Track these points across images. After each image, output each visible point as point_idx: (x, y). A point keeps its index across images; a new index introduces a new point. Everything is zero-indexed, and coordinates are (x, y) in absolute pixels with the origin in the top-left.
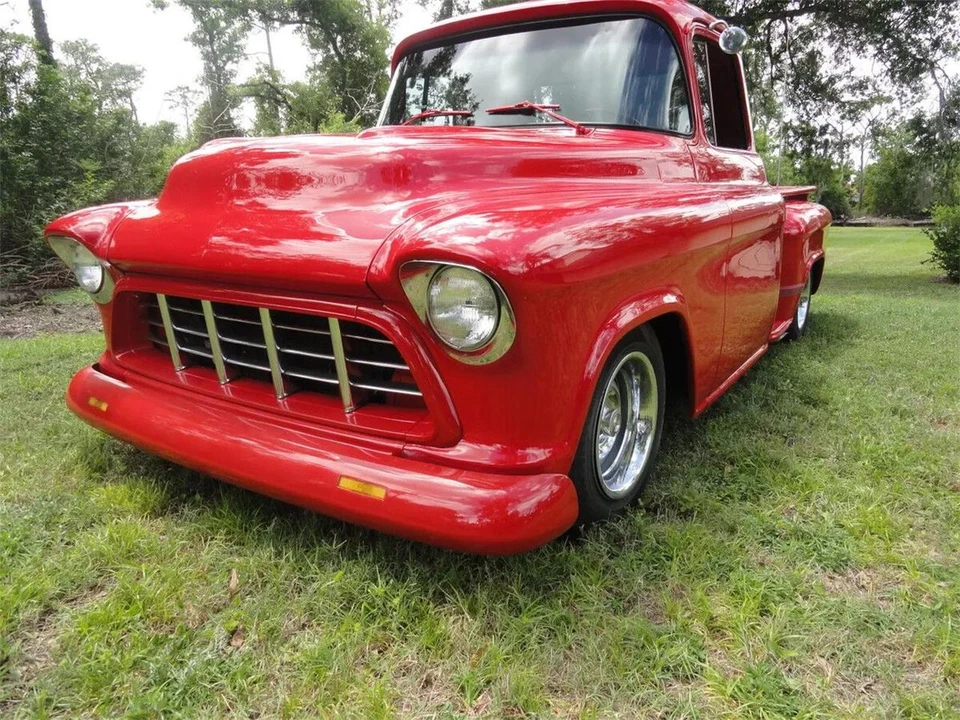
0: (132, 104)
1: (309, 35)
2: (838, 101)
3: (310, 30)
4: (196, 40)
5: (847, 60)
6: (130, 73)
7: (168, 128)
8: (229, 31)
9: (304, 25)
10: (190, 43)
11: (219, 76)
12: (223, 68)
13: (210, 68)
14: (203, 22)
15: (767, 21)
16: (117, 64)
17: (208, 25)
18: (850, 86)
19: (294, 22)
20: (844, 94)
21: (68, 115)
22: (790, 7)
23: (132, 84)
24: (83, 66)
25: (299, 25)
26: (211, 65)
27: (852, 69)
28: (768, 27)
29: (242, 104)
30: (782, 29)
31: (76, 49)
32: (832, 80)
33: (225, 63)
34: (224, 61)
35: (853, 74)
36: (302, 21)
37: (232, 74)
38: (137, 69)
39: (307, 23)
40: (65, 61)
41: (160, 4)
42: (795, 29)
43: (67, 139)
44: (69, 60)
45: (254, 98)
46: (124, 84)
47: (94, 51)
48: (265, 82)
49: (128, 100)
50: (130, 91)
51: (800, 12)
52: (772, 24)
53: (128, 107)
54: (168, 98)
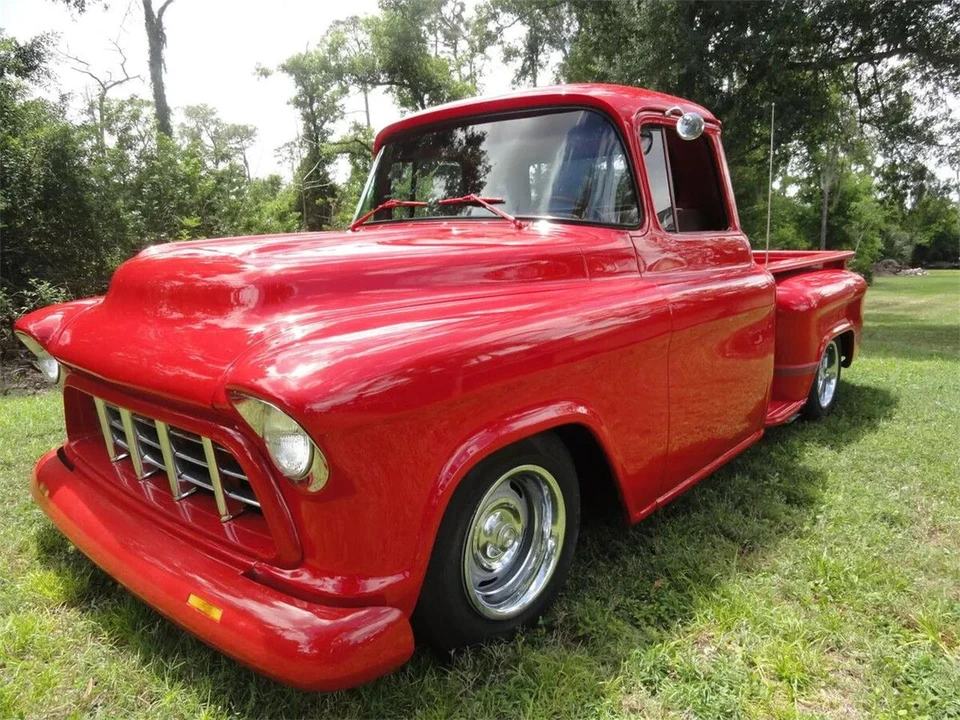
0: (245, 161)
1: (400, 95)
2: (936, 144)
3: (400, 90)
4: (298, 103)
5: (943, 101)
6: (245, 133)
7: (275, 182)
8: (328, 93)
9: (394, 86)
10: (292, 106)
11: (317, 134)
12: (321, 127)
13: (309, 128)
14: (304, 87)
15: (855, 64)
16: (233, 125)
17: (309, 89)
18: (949, 129)
19: (385, 84)
20: (942, 137)
21: (174, 177)
22: (878, 50)
23: (246, 143)
24: (203, 128)
25: (388, 86)
26: (310, 125)
27: (950, 111)
28: (855, 70)
29: (337, 160)
30: (870, 72)
31: (197, 114)
32: (928, 122)
33: (323, 123)
34: (321, 121)
35: (952, 116)
36: (391, 83)
37: (329, 132)
38: (250, 128)
39: (396, 84)
40: (187, 125)
41: (265, 73)
42: (885, 71)
43: (172, 199)
44: (191, 124)
45: (348, 155)
46: (238, 143)
47: (213, 114)
48: (356, 140)
49: (242, 156)
50: (244, 149)
51: (888, 54)
52: (860, 67)
53: (242, 163)
54: (277, 154)
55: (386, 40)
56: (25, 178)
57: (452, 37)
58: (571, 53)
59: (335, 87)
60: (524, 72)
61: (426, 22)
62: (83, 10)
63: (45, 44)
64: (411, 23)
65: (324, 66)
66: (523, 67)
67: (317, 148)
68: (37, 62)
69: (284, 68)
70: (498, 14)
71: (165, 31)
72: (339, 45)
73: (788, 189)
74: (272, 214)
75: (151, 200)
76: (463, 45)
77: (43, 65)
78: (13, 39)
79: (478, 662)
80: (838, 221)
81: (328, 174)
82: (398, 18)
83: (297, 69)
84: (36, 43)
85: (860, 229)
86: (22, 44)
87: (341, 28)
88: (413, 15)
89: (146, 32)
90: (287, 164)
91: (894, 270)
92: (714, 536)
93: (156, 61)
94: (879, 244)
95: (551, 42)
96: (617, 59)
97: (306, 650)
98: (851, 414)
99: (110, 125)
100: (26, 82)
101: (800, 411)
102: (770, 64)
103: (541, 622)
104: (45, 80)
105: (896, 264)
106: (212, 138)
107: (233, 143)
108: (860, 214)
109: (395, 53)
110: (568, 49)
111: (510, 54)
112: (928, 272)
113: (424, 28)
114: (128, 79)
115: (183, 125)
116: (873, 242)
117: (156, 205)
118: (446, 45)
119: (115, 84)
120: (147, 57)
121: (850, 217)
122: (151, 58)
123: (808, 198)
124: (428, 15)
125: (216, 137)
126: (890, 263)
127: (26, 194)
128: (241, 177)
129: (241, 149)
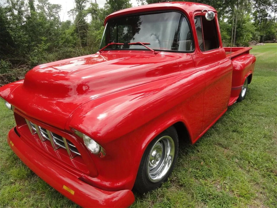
0: (59, 16)
2: (271, 5)
6: (58, 7)
7: (69, 22)
11: (81, 7)
12: (81, 5)
13: (78, 5)
16: (54, 4)
20: (273, 3)
23: (58, 10)
24: (45, 6)
26: (78, 4)
29: (87, 16)
33: (82, 3)
34: (81, 3)
37: (84, 6)
38: (59, 5)
43: (37, 31)
44: (41, 4)
45: (90, 14)
46: (56, 10)
48: (93, 9)
49: (57, 15)
54: (68, 13)
67: (81, 12)
73: (224, 19)
74: (69, 34)
79: (152, 195)
80: (239, 30)
81: (85, 20)
85: (245, 32)
90: (72, 17)
91: (255, 44)
92: (216, 145)
94: (251, 36)
98: (250, 99)
99: (15, 7)
103: (169, 180)
105: (256, 42)
106: (47, 9)
107: (54, 10)
108: (246, 27)
112: (265, 44)
115: (38, 5)
116: (249, 35)
117: (32, 33)
121: (243, 28)
123: (231, 23)
125: (49, 9)
126: (254, 42)
128: (58, 21)
129: (57, 12)
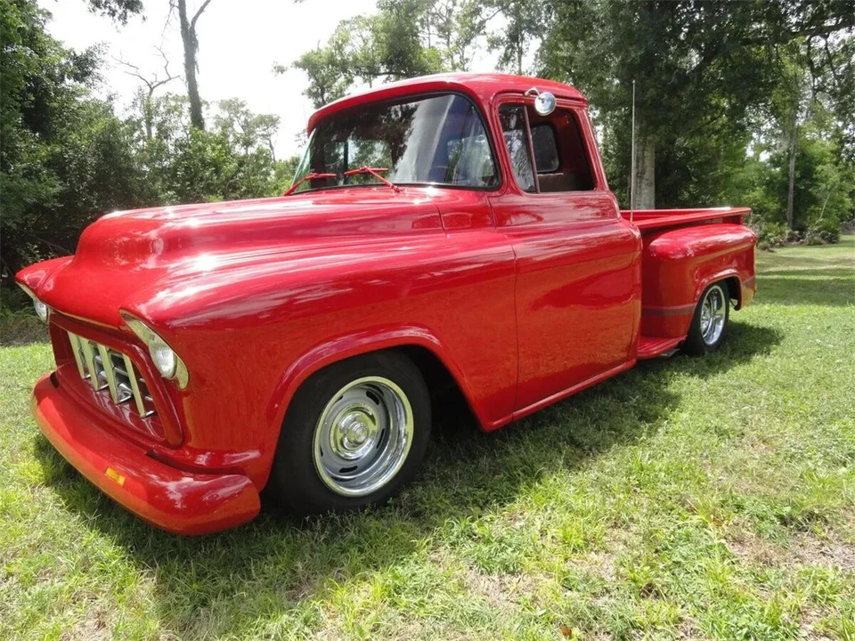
0: (271, 146)
4: (310, 94)
6: (270, 121)
7: (295, 162)
8: (336, 84)
9: (392, 76)
10: (306, 96)
14: (316, 79)
15: (808, 37)
17: (321, 81)
19: (384, 74)
21: (203, 161)
22: (828, 23)
23: (271, 130)
24: (235, 118)
25: (386, 76)
28: (808, 42)
31: (230, 106)
36: (390, 73)
38: (274, 117)
39: (394, 74)
40: (222, 116)
41: (281, 70)
42: (837, 42)
43: (202, 180)
44: (225, 115)
46: (264, 130)
47: (242, 105)
49: (268, 142)
50: (270, 135)
51: (837, 27)
52: (812, 39)
53: (268, 147)
54: (298, 138)
55: (383, 36)
56: (82, 165)
57: (444, 31)
58: (548, 40)
59: (342, 79)
60: (506, 59)
61: (419, 18)
62: (126, 22)
63: (97, 53)
64: (405, 20)
65: (332, 61)
66: (505, 55)
68: (91, 69)
69: (297, 65)
70: (481, 9)
71: (197, 38)
72: (344, 42)
73: (760, 155)
75: (184, 181)
76: (455, 36)
77: (96, 71)
78: (71, 50)
80: (805, 185)
82: (392, 16)
83: (309, 64)
84: (90, 53)
85: (826, 191)
86: (78, 54)
87: (347, 27)
88: (407, 12)
89: (182, 39)
93: (190, 64)
95: (530, 30)
96: (581, 44)
97: (179, 506)
100: (83, 85)
101: (677, 347)
102: (725, 42)
103: (390, 502)
104: (99, 84)
106: (242, 127)
107: (259, 131)
109: (391, 46)
110: (545, 36)
111: (494, 43)
113: (418, 24)
114: (170, 79)
115: (217, 117)
117: (189, 186)
118: (440, 37)
119: (160, 83)
120: (183, 60)
121: (817, 179)
122: (186, 60)
123: (777, 163)
124: (421, 11)
125: (246, 126)
127: (82, 179)
128: (267, 159)
129: (267, 135)
